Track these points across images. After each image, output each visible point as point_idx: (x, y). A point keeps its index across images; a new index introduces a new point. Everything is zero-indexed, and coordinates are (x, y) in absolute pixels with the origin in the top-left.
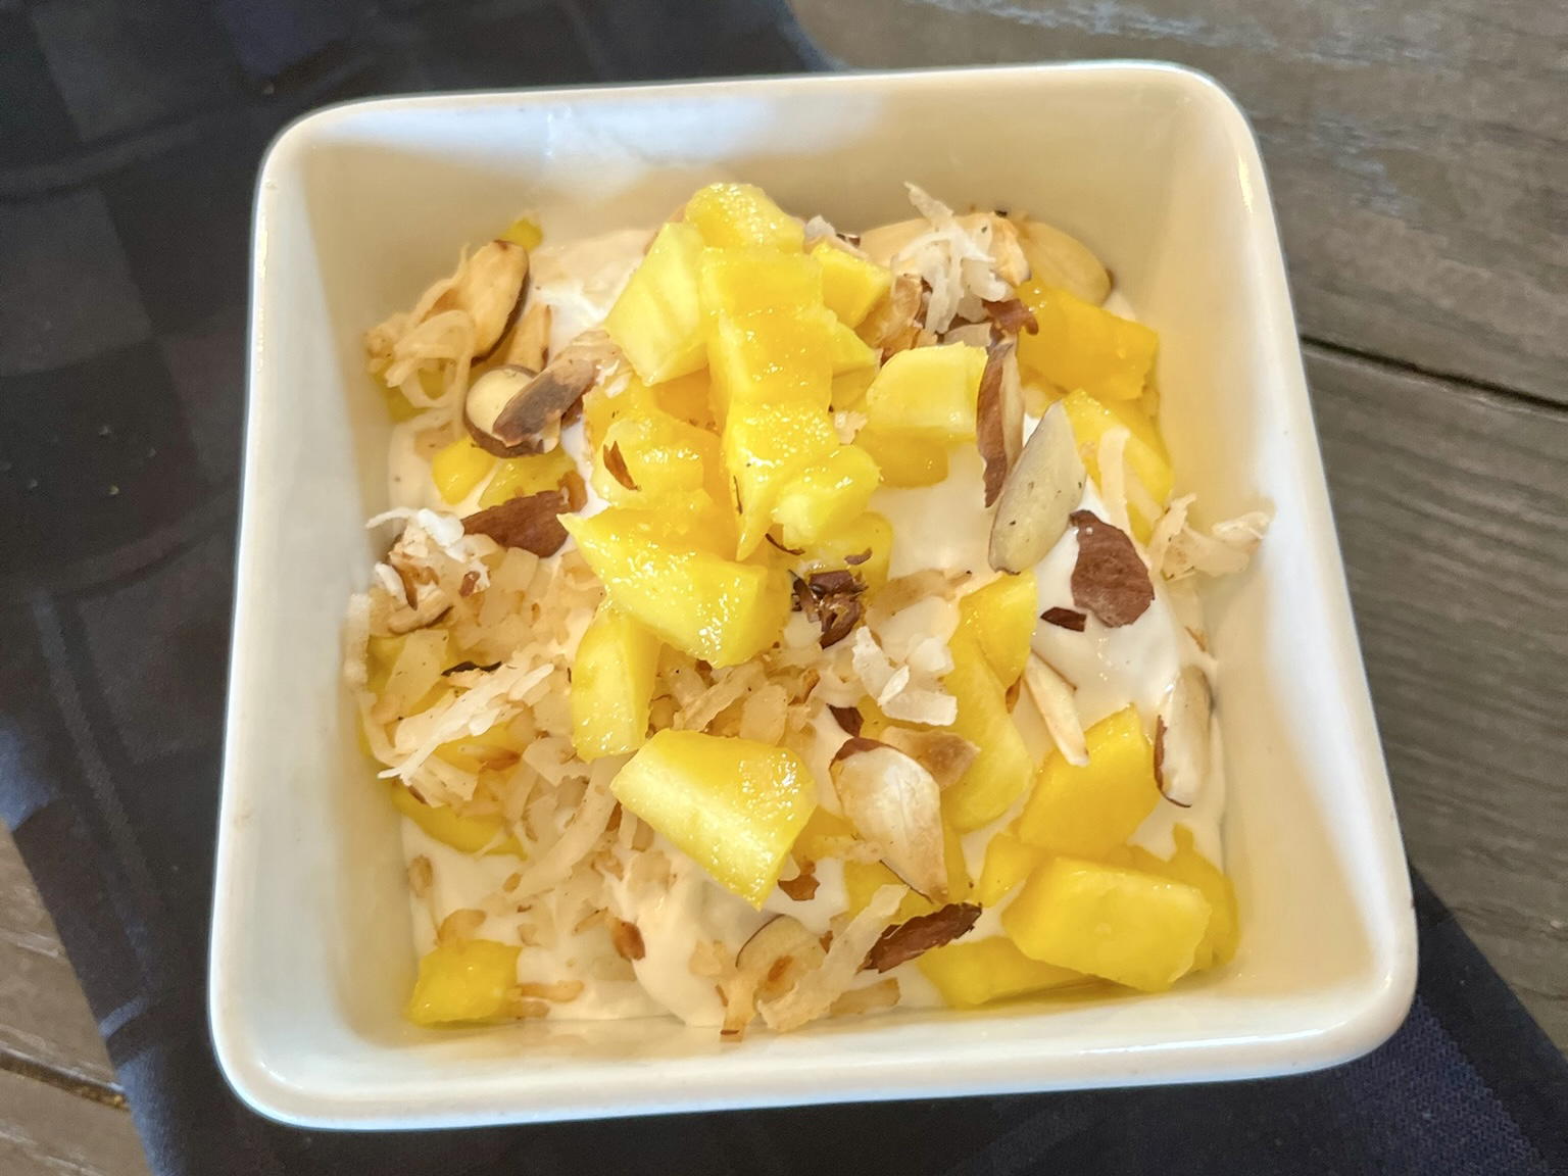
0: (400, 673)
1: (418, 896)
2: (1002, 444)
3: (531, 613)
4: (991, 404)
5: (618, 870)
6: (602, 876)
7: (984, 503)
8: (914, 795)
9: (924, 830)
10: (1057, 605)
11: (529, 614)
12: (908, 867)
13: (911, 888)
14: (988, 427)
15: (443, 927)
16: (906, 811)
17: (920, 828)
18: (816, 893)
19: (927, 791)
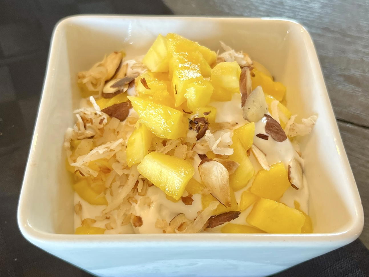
0: (79, 148)
1: (77, 214)
2: (246, 90)
3: (117, 134)
4: (243, 79)
5: (136, 201)
6: (131, 204)
7: (241, 106)
8: (221, 174)
9: (224, 184)
10: (261, 133)
11: (116, 133)
12: (219, 196)
13: (221, 203)
14: (242, 84)
15: (84, 221)
16: (219, 179)
17: (223, 184)
18: (192, 203)
19: (225, 173)
